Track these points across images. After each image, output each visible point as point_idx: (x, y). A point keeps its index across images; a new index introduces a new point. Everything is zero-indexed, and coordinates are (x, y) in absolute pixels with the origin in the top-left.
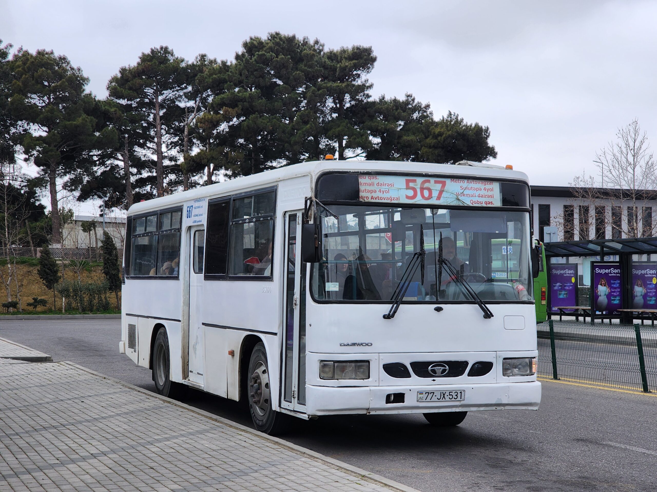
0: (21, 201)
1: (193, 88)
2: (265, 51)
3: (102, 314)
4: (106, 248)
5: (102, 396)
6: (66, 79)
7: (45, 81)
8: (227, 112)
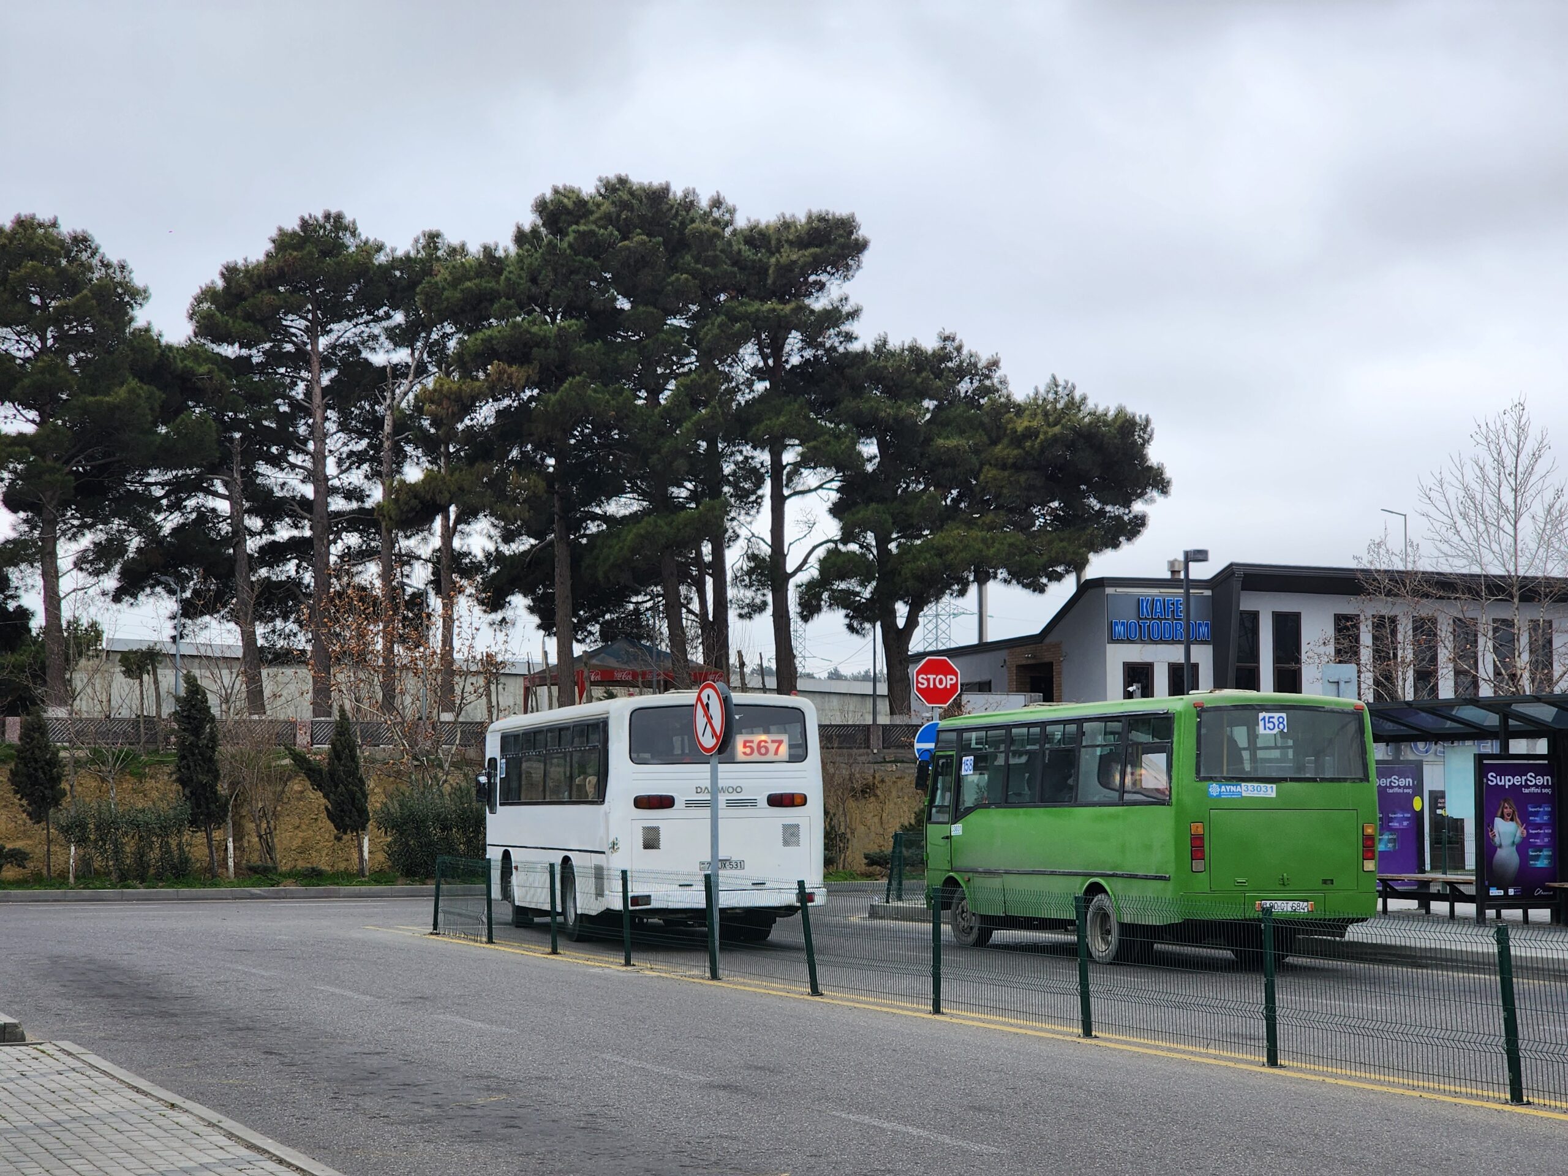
1: (407, 316)
2: (595, 222)
3: (170, 887)
4: (188, 717)
6: (90, 291)
7: (35, 293)
8: (501, 373)
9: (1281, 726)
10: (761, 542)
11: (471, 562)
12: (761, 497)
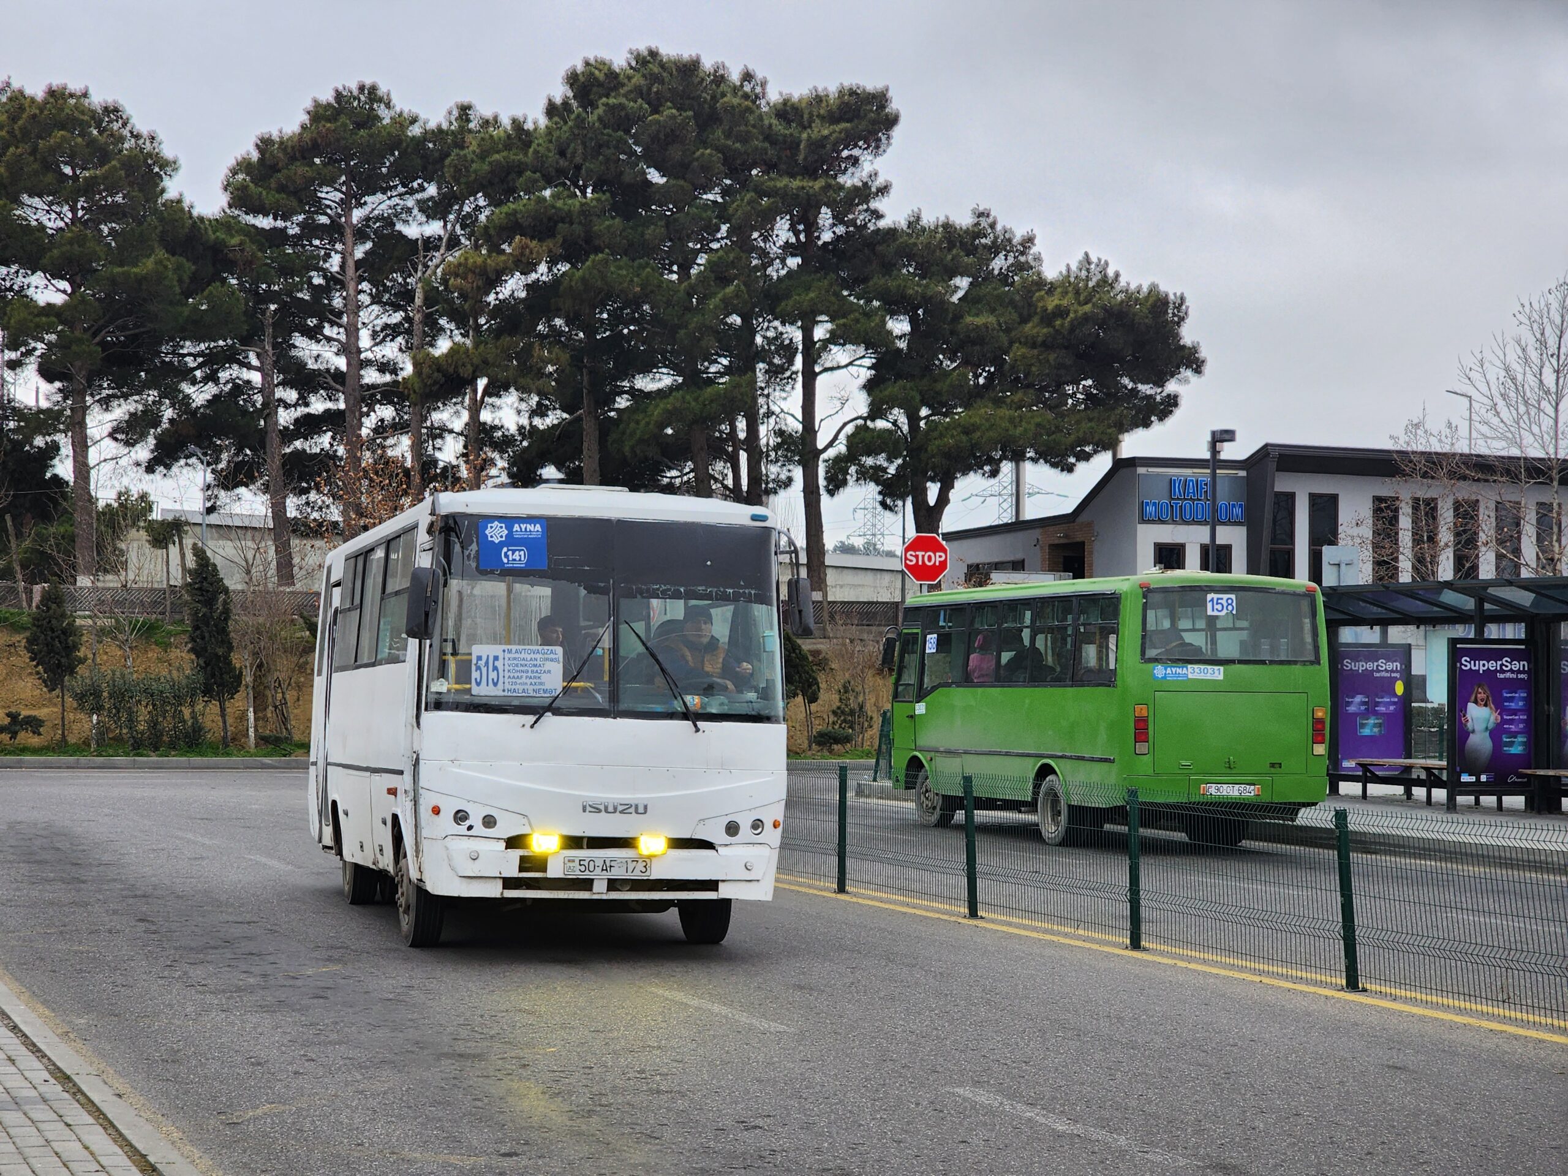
1: (439, 188)
2: (625, 96)
3: (182, 755)
4: (200, 589)
6: (120, 162)
7: (66, 163)
8: (523, 247)
9: (1230, 608)
10: (790, 419)
11: (504, 435)
12: (795, 372)
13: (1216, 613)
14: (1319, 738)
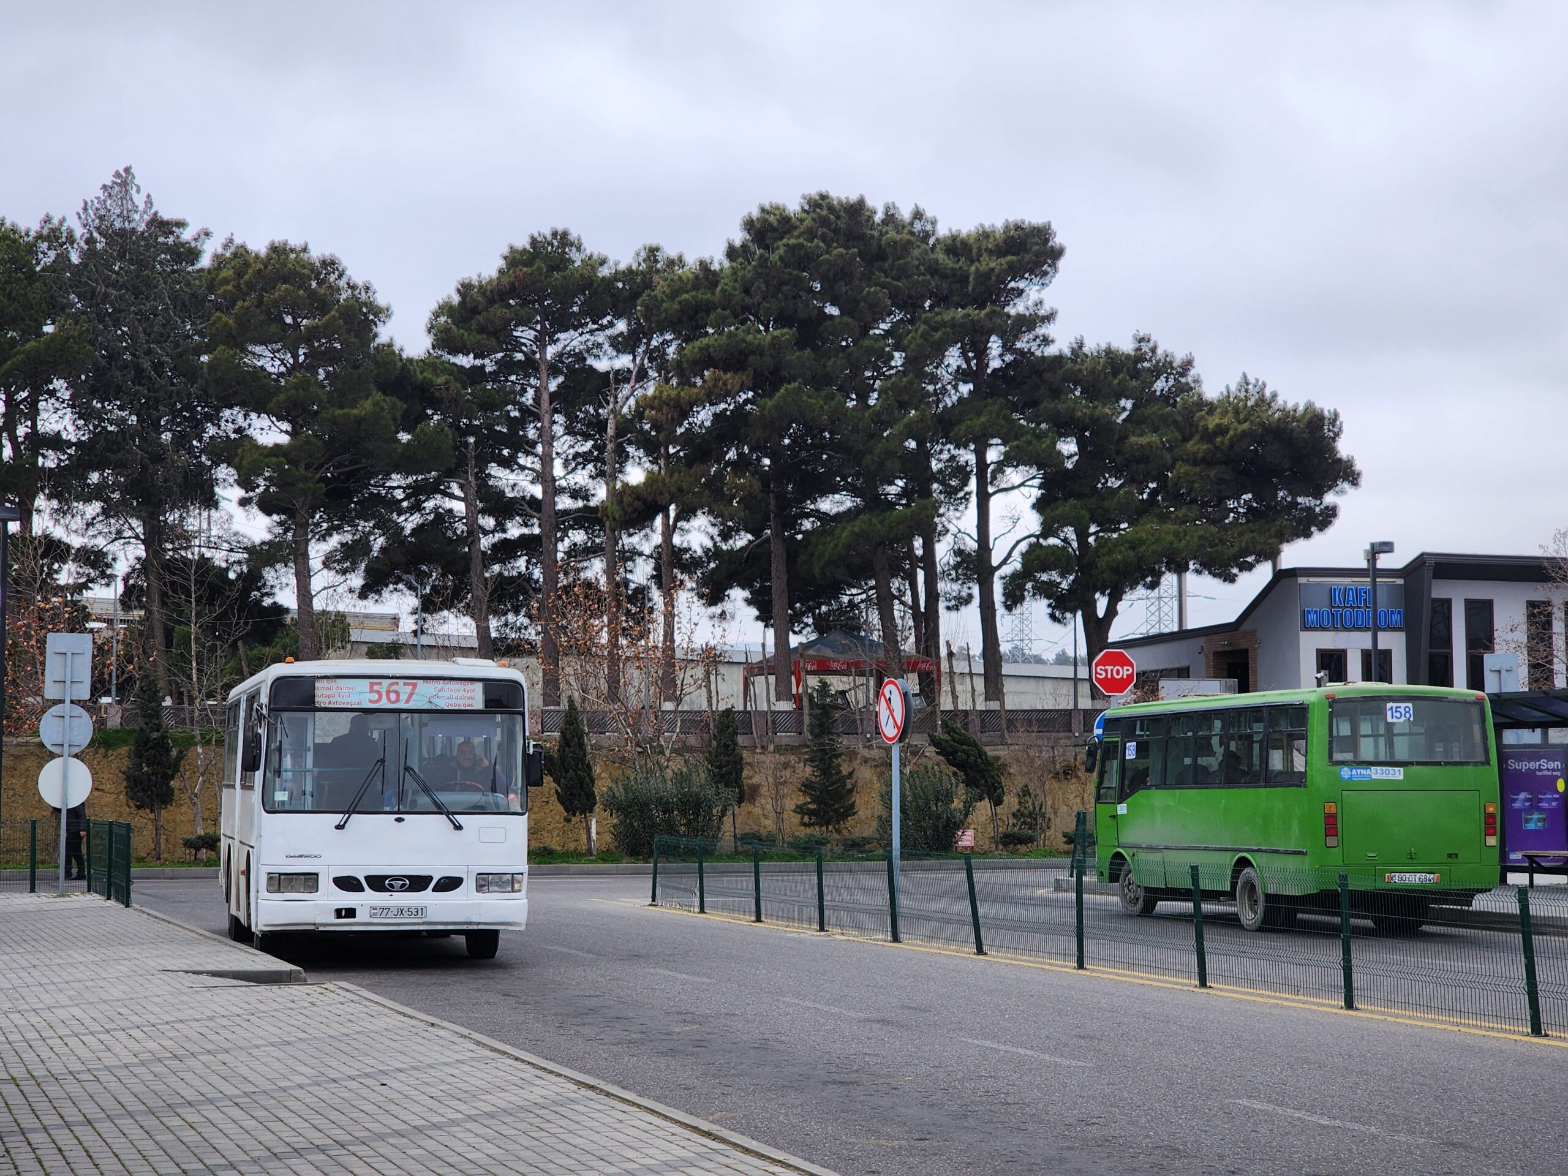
0: (228, 597)
1: (629, 325)
2: (801, 238)
5: (430, 1070)
6: (337, 311)
7: (287, 314)
8: (716, 379)
9: (1407, 715)
10: (967, 538)
11: (691, 557)
12: (969, 493)
13: (1395, 720)
14: (1491, 831)
